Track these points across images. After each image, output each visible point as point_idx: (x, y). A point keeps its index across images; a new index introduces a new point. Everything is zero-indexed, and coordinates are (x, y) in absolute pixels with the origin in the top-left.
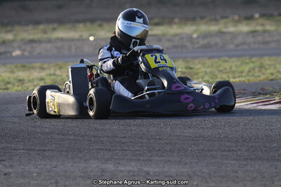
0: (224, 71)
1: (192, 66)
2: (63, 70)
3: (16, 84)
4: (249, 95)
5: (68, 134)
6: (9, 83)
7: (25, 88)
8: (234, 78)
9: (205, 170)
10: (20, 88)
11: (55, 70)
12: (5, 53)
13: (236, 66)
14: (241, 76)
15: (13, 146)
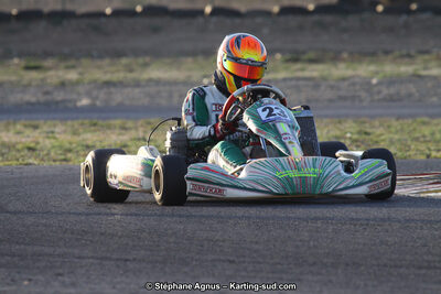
0: (422, 139)
3: (82, 153)
6: (70, 151)
8: (439, 151)
12: (64, 101)
15: (76, 251)
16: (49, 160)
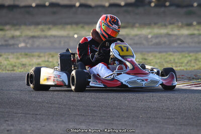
0: (170, 62)
1: (146, 58)
2: (54, 58)
3: (20, 67)
4: (186, 79)
5: (55, 103)
6: (15, 66)
7: (26, 70)
8: (176, 67)
9: (151, 132)
10: (22, 70)
11: (48, 58)
12: (13, 45)
13: (178, 59)
14: (181, 66)
15: (15, 110)
16: (6, 70)
